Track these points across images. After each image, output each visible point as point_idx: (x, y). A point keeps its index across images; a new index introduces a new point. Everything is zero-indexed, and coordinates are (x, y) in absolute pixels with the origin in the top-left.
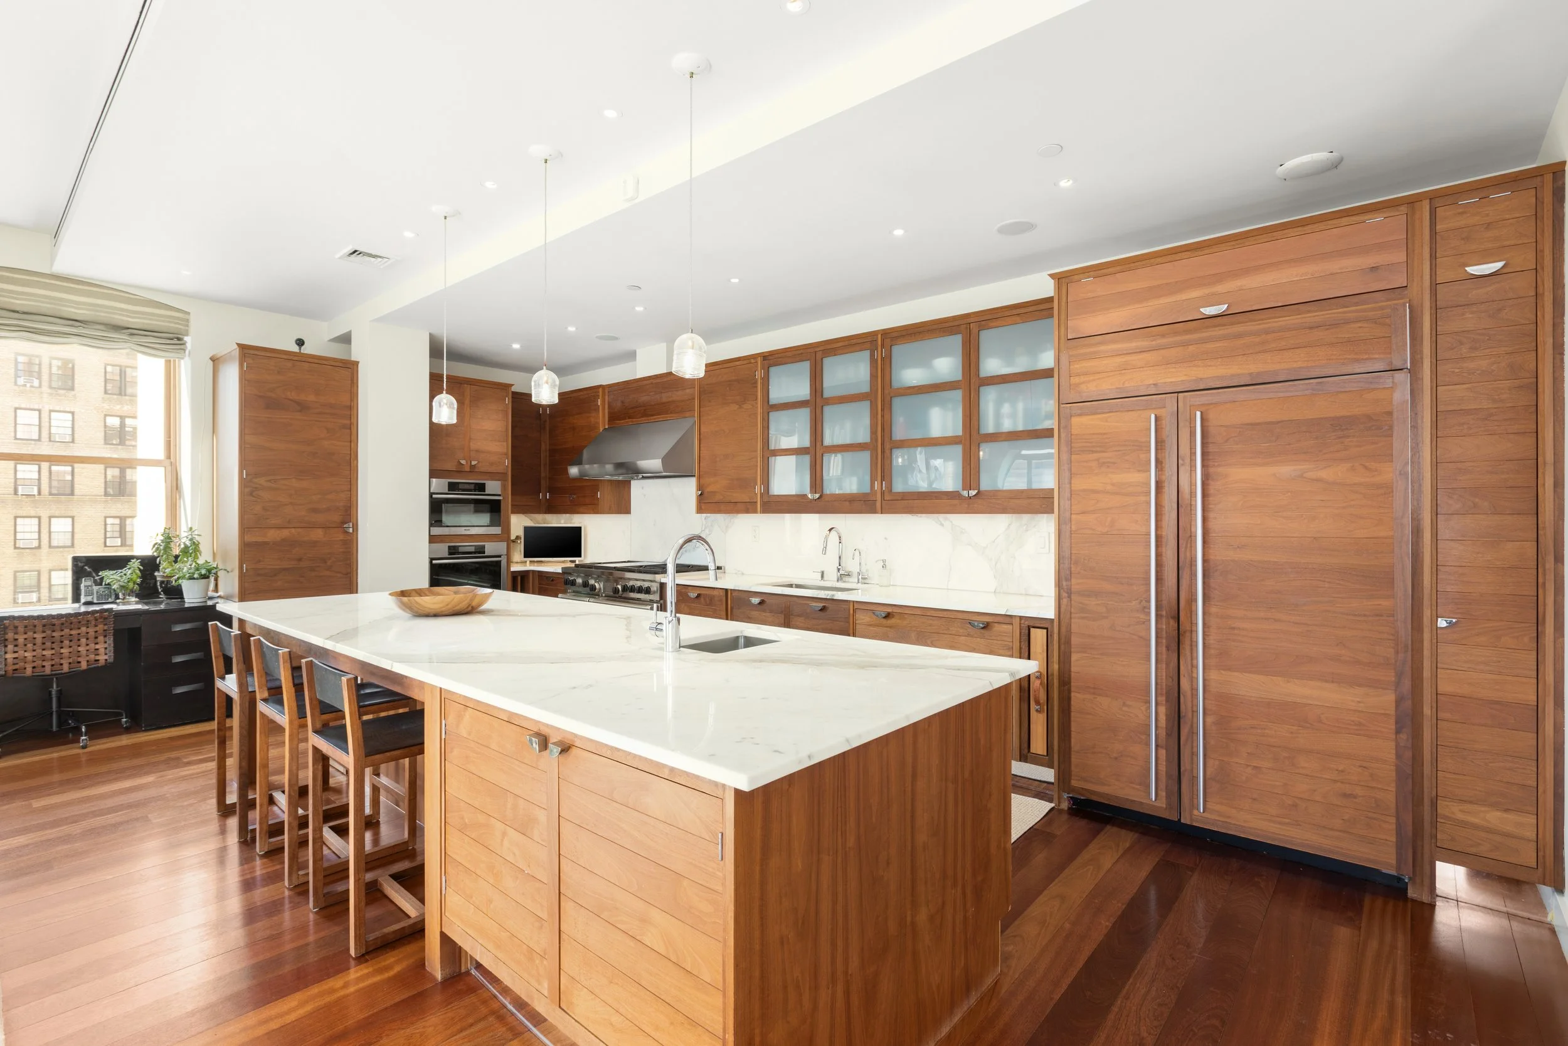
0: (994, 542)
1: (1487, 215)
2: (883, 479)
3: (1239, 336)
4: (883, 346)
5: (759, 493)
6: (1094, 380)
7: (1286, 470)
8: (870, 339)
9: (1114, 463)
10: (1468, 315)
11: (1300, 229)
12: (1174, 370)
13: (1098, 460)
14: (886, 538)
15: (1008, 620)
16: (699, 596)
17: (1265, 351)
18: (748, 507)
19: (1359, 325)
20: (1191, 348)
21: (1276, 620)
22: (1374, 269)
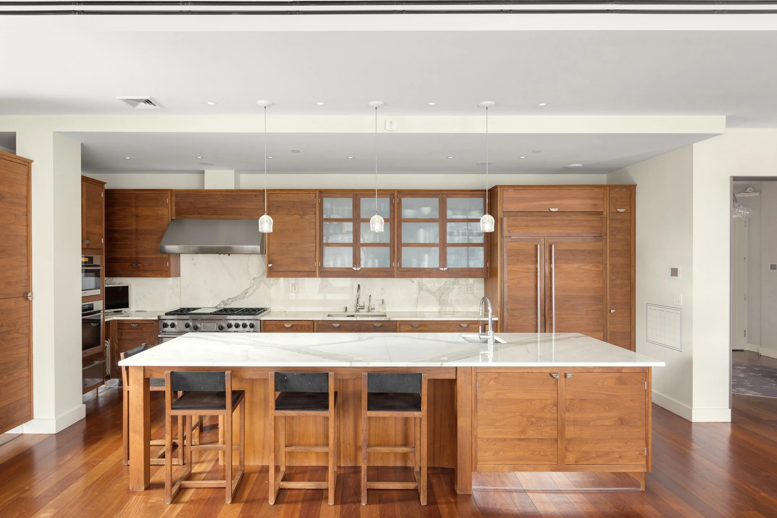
0: (439, 289)
1: (621, 195)
2: (398, 261)
3: (563, 220)
4: (398, 197)
5: (317, 266)
6: (516, 229)
7: (576, 265)
8: (390, 193)
9: (523, 261)
10: (617, 223)
11: (577, 188)
12: (543, 229)
13: (517, 259)
14: (382, 289)
15: (476, 323)
16: (293, 325)
17: (570, 226)
18: (310, 274)
19: (594, 222)
20: (549, 222)
21: (573, 314)
22: (596, 205)
